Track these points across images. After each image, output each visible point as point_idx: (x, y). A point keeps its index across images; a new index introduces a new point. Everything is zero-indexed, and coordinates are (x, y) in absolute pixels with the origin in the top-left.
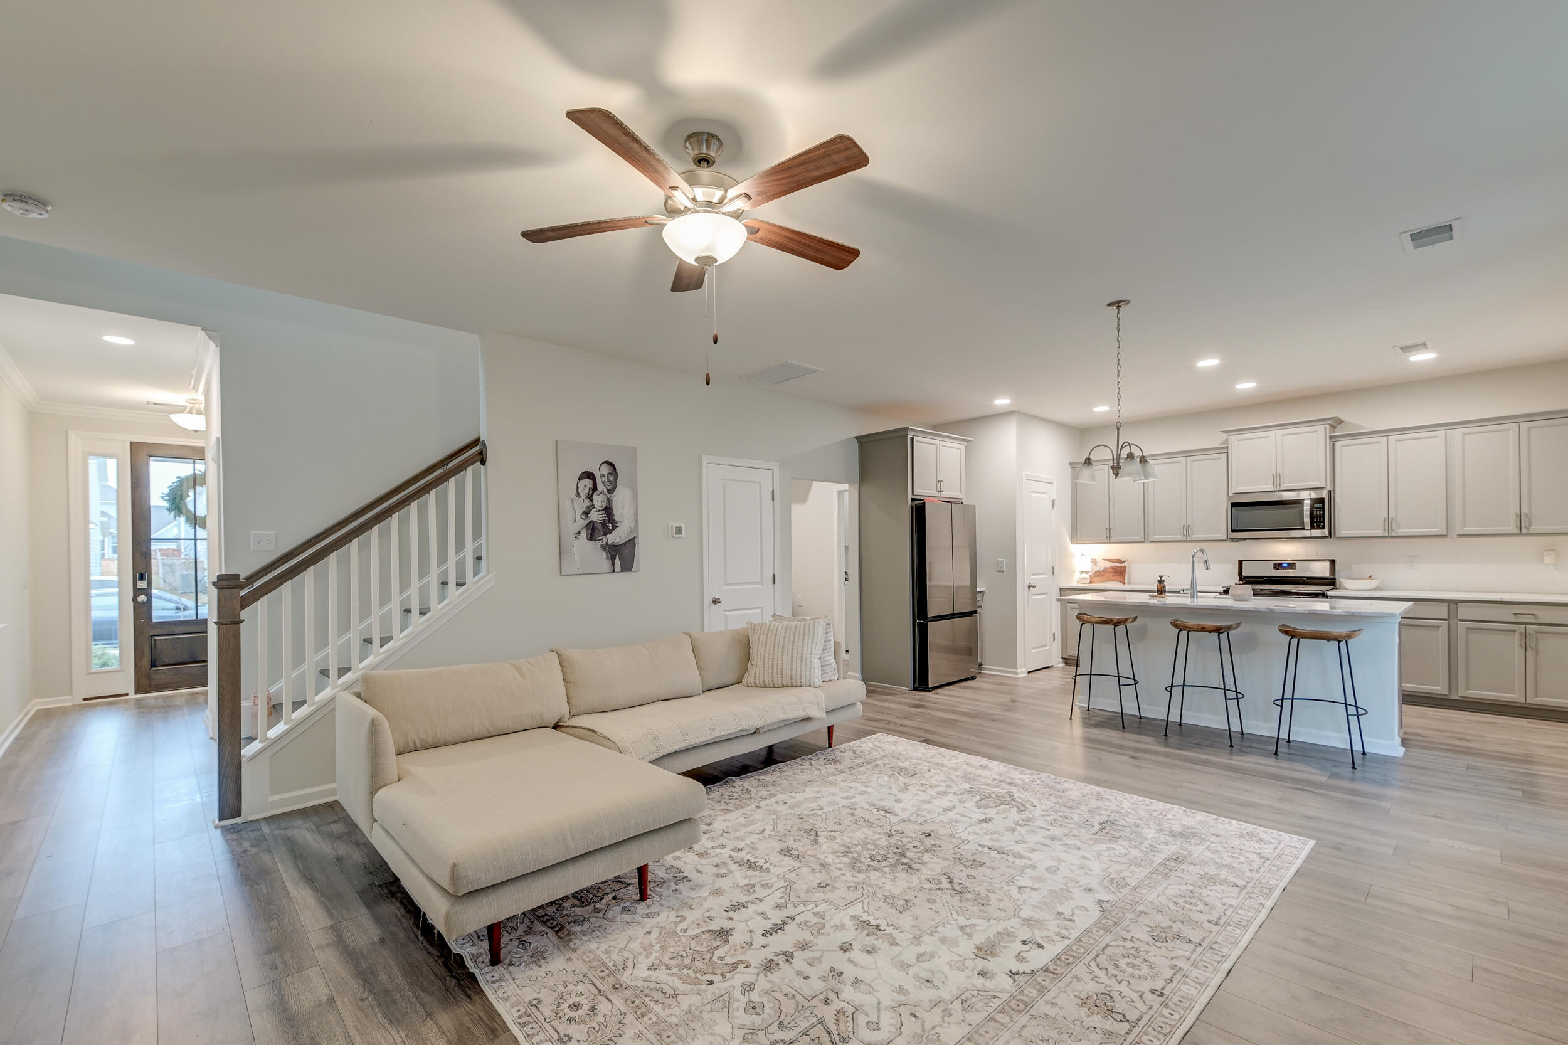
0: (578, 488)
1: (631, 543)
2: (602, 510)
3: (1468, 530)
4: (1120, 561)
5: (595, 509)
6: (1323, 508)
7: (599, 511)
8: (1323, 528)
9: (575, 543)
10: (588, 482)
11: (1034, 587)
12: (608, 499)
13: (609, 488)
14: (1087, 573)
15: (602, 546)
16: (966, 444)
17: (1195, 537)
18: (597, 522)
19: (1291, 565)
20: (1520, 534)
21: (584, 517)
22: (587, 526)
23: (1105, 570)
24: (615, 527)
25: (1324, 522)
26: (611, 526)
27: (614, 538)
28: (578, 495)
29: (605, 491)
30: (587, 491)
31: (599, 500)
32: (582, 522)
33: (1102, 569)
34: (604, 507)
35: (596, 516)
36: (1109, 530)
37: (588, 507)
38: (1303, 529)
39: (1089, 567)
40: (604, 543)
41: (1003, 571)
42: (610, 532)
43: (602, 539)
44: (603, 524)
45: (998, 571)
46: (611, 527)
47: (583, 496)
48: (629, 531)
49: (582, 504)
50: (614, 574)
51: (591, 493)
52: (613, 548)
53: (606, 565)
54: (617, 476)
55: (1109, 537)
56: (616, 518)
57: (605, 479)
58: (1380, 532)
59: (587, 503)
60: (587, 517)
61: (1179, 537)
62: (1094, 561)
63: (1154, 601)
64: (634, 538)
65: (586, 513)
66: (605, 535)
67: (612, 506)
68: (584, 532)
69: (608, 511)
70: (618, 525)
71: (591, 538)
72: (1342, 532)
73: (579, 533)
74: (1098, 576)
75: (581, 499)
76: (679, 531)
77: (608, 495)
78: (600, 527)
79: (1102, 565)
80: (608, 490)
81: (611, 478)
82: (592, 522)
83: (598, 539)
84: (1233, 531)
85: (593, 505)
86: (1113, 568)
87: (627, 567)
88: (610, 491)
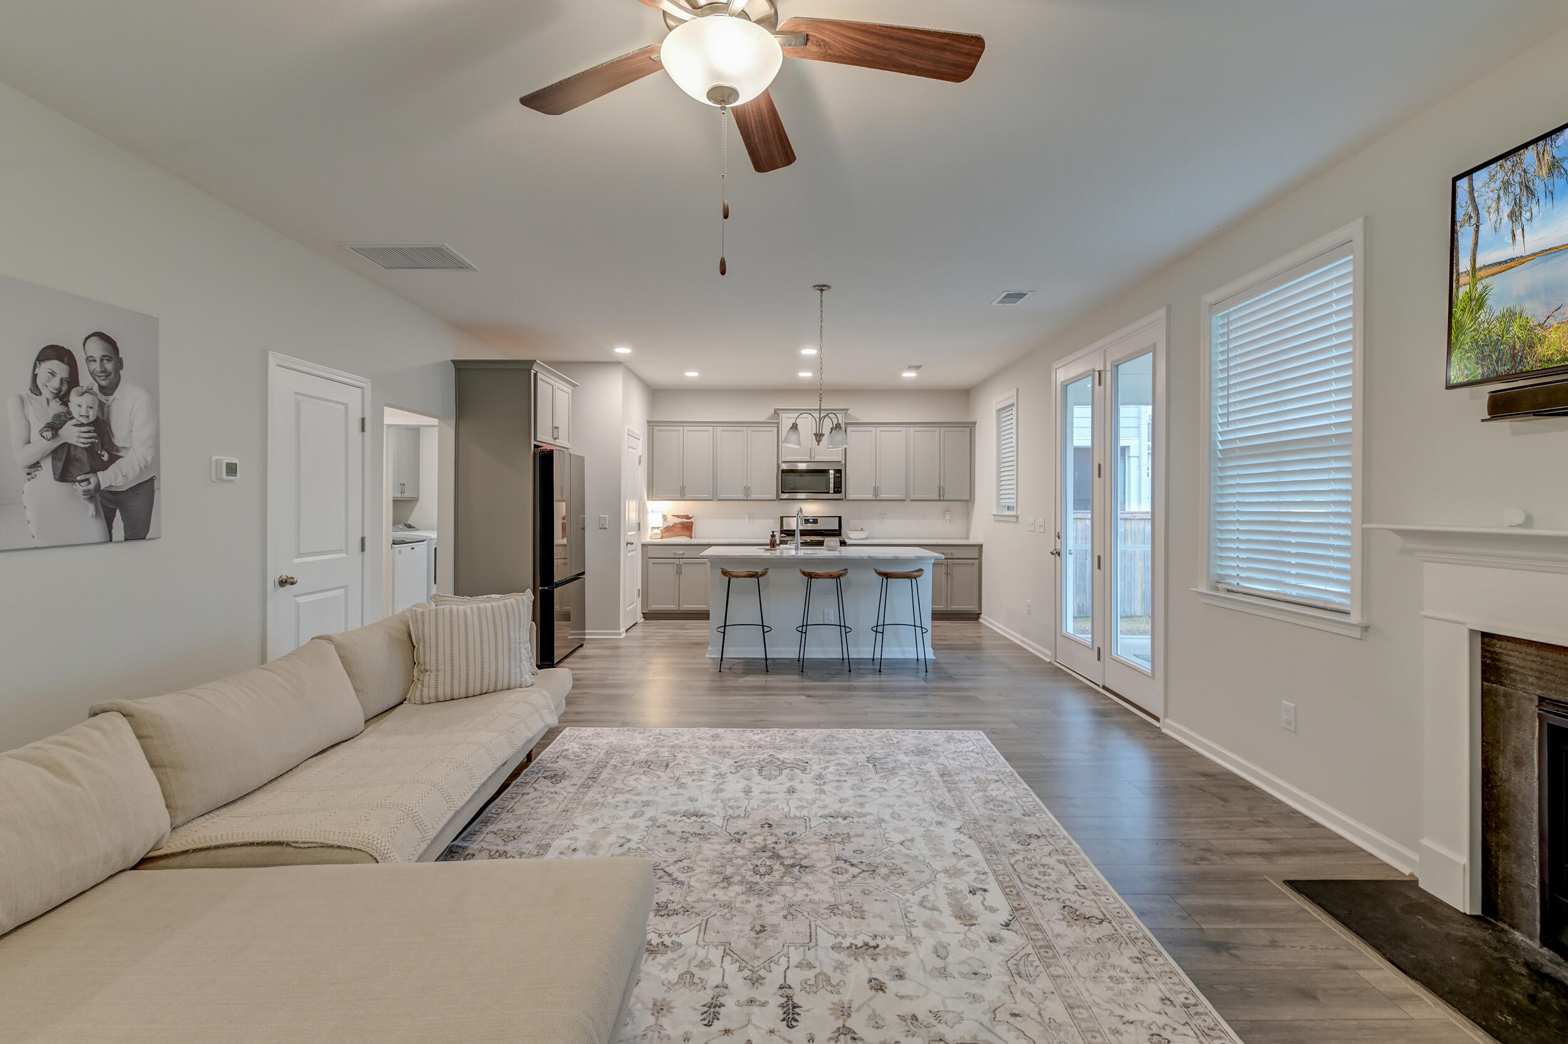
0: (35, 376)
1: (145, 490)
2: (88, 425)
3: (916, 497)
4: (688, 517)
5: (74, 422)
6: (841, 477)
7: (82, 425)
8: (841, 492)
9: (27, 486)
10: (60, 369)
11: (632, 544)
12: (101, 405)
13: (104, 383)
14: (658, 528)
15: (86, 492)
16: (572, 388)
17: (753, 497)
18: (76, 447)
19: (815, 521)
20: (940, 500)
21: (49, 434)
22: (55, 453)
23: (674, 526)
24: (114, 458)
25: (841, 488)
26: (106, 455)
27: (113, 478)
28: (35, 389)
29: (96, 388)
30: (55, 383)
31: (81, 405)
32: (42, 445)
33: (671, 525)
34: (92, 418)
35: (72, 434)
36: (683, 488)
37: (57, 416)
38: (828, 493)
39: (660, 523)
40: (92, 486)
41: (606, 529)
42: (104, 466)
43: (87, 480)
44: (91, 450)
45: (601, 528)
46: (106, 457)
47: (46, 393)
48: (143, 466)
49: (43, 410)
50: (110, 545)
51: (65, 388)
52: (110, 496)
53: (95, 528)
54: (119, 365)
55: (682, 495)
56: (118, 441)
57: (96, 366)
58: (870, 496)
59: (56, 407)
60: (55, 435)
61: (741, 496)
62: (665, 517)
63: (768, 554)
64: (152, 480)
65: (54, 427)
66: (94, 471)
67: (108, 419)
68: (47, 465)
69: (101, 426)
70: (120, 454)
71: (64, 476)
72: (850, 496)
73: (36, 465)
74: (668, 531)
75: (42, 399)
76: (232, 469)
77: (103, 398)
78: (84, 457)
79: (672, 521)
80: (101, 388)
81: (109, 366)
82: (66, 446)
83: (79, 478)
84: (783, 492)
85: (69, 413)
86: (682, 524)
87: (137, 531)
88: (108, 390)
